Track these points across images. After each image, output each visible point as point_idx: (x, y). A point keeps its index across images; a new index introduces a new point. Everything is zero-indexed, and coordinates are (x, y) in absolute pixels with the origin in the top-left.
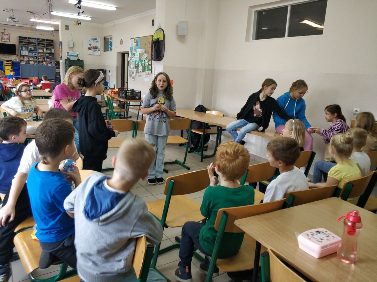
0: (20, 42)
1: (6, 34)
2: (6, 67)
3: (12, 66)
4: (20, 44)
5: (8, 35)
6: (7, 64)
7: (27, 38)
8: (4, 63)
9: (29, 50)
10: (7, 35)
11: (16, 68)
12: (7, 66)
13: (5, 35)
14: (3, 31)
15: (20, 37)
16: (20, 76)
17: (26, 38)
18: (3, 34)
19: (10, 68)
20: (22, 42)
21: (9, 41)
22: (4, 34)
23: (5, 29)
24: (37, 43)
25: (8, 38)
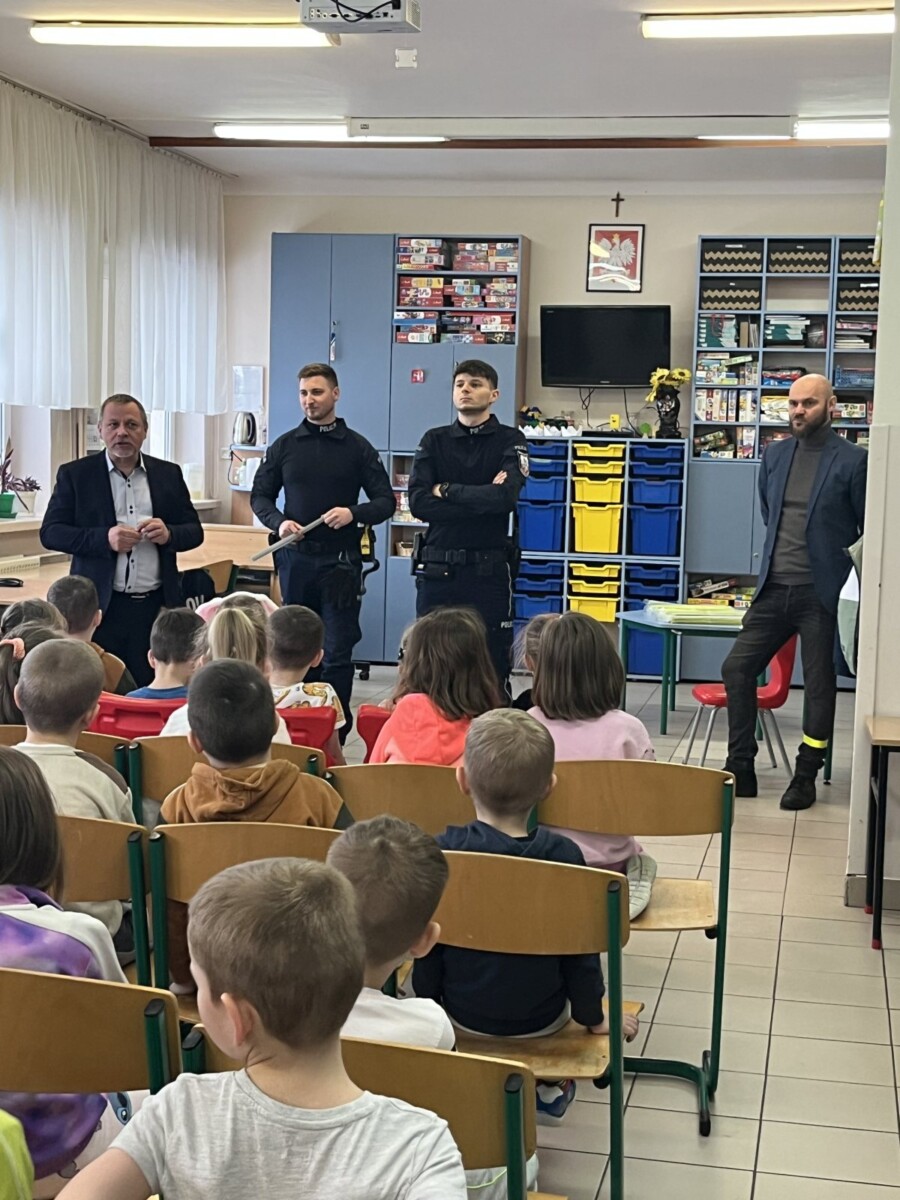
0: (706, 283)
1: (623, 236)
2: (586, 490)
3: (627, 478)
4: (702, 300)
5: (633, 236)
6: (592, 460)
7: (762, 240)
8: (576, 457)
9: (767, 343)
10: (628, 242)
11: (653, 493)
12: (593, 477)
13: (616, 240)
14: (606, 214)
15: (709, 244)
16: (678, 554)
17: (753, 244)
18: (601, 235)
19: (610, 491)
20: (722, 282)
21: (633, 285)
22: (609, 236)
23: (618, 199)
24: (834, 275)
25: (634, 260)
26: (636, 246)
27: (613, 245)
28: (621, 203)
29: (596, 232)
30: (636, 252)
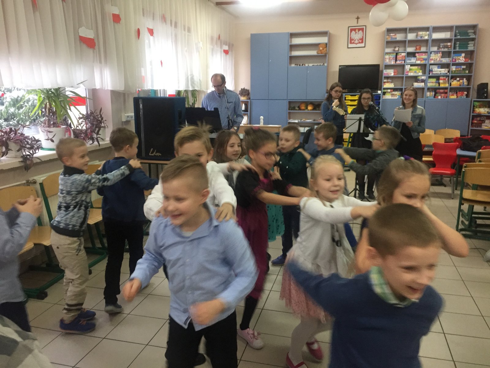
1: (359, 30)
5: (362, 29)
10: (361, 31)
12: (351, 106)
13: (357, 31)
14: (353, 23)
15: (388, 31)
22: (355, 30)
23: (358, 18)
25: (363, 37)
26: (363, 32)
27: (356, 33)
28: (359, 20)
29: (351, 29)
30: (363, 34)
